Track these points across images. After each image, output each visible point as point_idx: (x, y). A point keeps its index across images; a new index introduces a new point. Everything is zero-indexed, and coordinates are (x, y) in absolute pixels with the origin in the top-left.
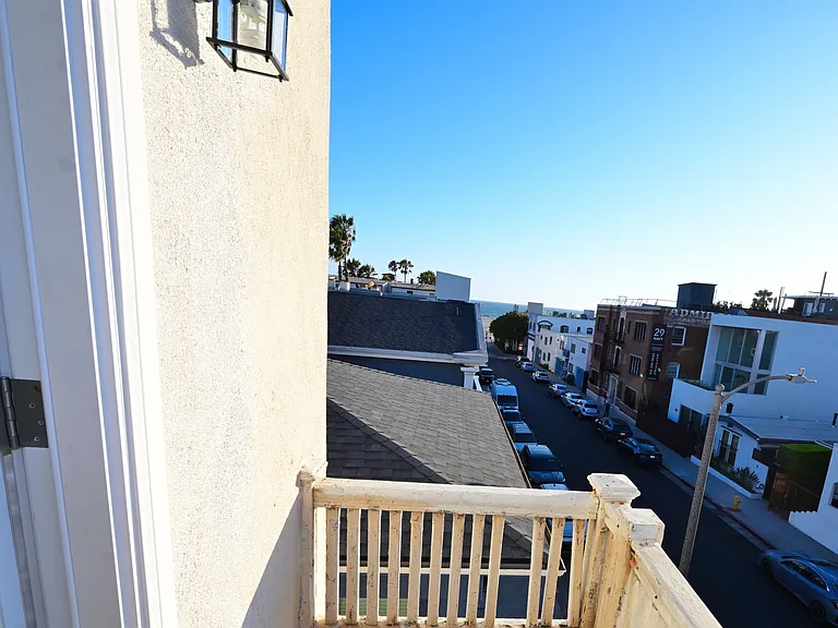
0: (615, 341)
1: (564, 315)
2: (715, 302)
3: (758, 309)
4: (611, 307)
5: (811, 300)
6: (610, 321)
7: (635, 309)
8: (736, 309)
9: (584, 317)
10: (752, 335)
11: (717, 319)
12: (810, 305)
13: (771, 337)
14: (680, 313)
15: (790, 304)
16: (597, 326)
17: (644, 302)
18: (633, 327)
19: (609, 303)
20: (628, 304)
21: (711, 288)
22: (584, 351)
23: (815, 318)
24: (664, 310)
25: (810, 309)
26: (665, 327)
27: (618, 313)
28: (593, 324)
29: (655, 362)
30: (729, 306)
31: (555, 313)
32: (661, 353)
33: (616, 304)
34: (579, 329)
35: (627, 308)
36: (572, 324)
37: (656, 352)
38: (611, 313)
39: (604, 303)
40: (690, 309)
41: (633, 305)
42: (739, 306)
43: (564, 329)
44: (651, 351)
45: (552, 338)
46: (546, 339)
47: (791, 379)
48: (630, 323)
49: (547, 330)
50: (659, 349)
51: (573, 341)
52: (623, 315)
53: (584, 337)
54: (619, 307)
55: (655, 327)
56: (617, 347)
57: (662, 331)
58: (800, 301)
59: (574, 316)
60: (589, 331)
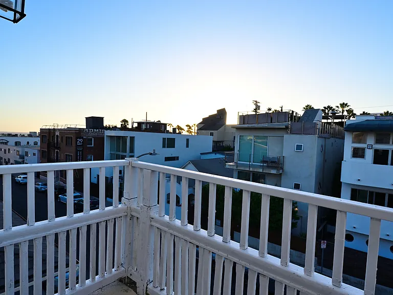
0: (54, 147)
1: (16, 135)
2: (105, 125)
3: (124, 128)
4: (49, 129)
5: (143, 123)
6: (50, 137)
7: (64, 130)
8: (115, 128)
9: (30, 136)
10: (124, 139)
11: (107, 133)
12: (144, 125)
13: (132, 139)
14: (89, 131)
15: (135, 125)
16: (42, 141)
17: (69, 126)
18: (64, 139)
19: (47, 127)
20: (59, 128)
21: (101, 119)
22: (34, 154)
23: (146, 130)
24: (81, 130)
25: (144, 127)
26: (82, 138)
27: (54, 133)
28: (38, 140)
29: (80, 155)
30: (111, 127)
31: (9, 135)
32: (82, 151)
34: (28, 143)
35: (59, 130)
36: (24, 142)
37: (80, 151)
38: (49, 132)
39: (44, 127)
40: (94, 129)
41: (63, 128)
43: (17, 144)
44: (77, 151)
45: (9, 149)
46: (5, 150)
47: (151, 154)
48: (62, 137)
49: (5, 145)
50: (81, 149)
51: (26, 150)
52: (57, 133)
53: (32, 147)
54: (54, 129)
55: (77, 138)
56: (56, 150)
57: (81, 140)
58: (140, 124)
59: (23, 136)
60: (36, 143)
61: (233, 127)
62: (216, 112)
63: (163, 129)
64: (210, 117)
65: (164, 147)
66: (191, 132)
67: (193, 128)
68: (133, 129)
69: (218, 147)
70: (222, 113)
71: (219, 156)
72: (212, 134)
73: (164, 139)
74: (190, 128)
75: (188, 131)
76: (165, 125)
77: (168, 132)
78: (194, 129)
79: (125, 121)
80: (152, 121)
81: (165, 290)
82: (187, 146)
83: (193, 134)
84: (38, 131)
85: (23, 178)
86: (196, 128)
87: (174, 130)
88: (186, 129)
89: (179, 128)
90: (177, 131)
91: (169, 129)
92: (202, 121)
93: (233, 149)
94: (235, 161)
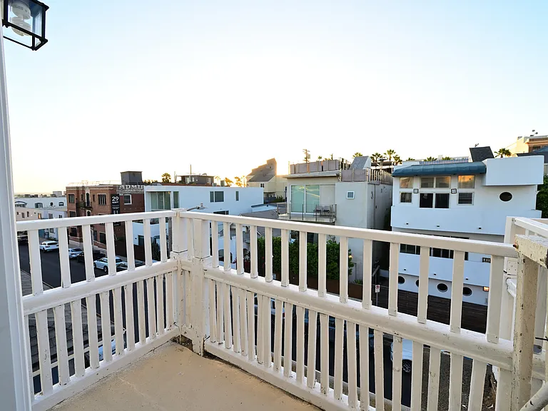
0: (85, 207)
1: (36, 196)
2: (143, 181)
3: (166, 182)
4: (78, 188)
5: (187, 176)
6: (78, 196)
7: (95, 187)
8: (156, 183)
9: (54, 196)
10: (166, 194)
11: (147, 189)
12: (188, 179)
13: (176, 194)
14: (125, 187)
15: (179, 179)
16: (69, 201)
17: (101, 183)
18: (96, 198)
19: (75, 185)
20: (90, 185)
21: (140, 173)
22: (60, 216)
23: (191, 184)
24: (115, 187)
25: (188, 180)
26: (118, 195)
27: (83, 191)
28: (65, 200)
30: (151, 182)
31: (27, 196)
32: (119, 209)
33: (81, 185)
34: (52, 204)
35: (89, 187)
36: (46, 203)
37: (116, 210)
38: (78, 191)
39: (71, 186)
40: (131, 185)
41: (94, 185)
42: (156, 182)
43: (38, 205)
44: (112, 210)
45: (28, 213)
46: (23, 214)
47: (198, 208)
48: (94, 196)
49: (22, 208)
50: (117, 208)
51: (50, 212)
52: (87, 191)
53: (58, 208)
54: (83, 187)
55: (112, 195)
56: (87, 211)
57: (117, 198)
58: (183, 178)
59: (45, 196)
60: (61, 204)
61: (284, 177)
62: (266, 163)
63: (209, 182)
64: (260, 167)
65: (212, 201)
66: (240, 185)
67: (241, 180)
68: (175, 184)
69: (270, 199)
70: (271, 164)
71: (271, 208)
72: (262, 186)
73: (212, 193)
74: (239, 180)
75: (237, 184)
76: (212, 178)
77: (215, 185)
78: (244, 181)
79: (167, 175)
80: (197, 174)
81: (224, 344)
82: (237, 199)
83: (243, 186)
84: (63, 190)
85: (49, 244)
86: (246, 180)
87: (222, 182)
88: (235, 181)
89: (228, 180)
90: (226, 184)
91: (217, 181)
92: (251, 172)
93: (286, 200)
94: (288, 212)
